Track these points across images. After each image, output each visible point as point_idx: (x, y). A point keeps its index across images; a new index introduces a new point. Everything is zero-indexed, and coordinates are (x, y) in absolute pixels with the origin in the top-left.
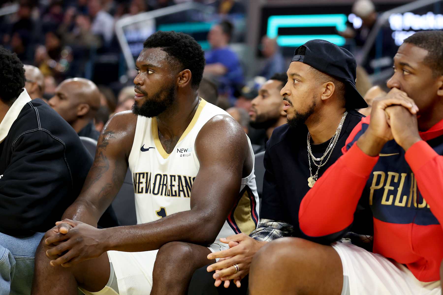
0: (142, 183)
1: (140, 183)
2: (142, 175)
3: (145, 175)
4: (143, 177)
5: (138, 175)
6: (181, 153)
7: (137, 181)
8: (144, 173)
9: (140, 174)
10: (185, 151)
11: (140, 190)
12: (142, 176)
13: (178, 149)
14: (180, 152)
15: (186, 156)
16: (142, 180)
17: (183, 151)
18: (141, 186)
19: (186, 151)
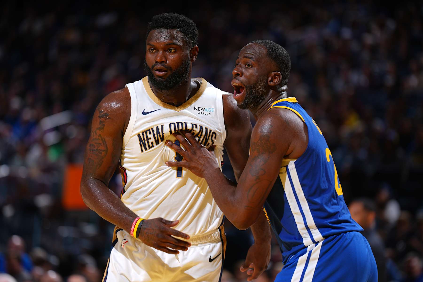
0: (150, 138)
1: (148, 139)
2: (148, 131)
3: (151, 131)
4: (150, 133)
5: (145, 134)
6: (199, 111)
7: (146, 139)
8: (150, 129)
9: (146, 132)
10: (202, 110)
11: (151, 145)
12: (148, 133)
13: (195, 108)
14: (197, 110)
15: (204, 114)
16: (149, 136)
17: (200, 110)
18: (150, 141)
19: (204, 110)
